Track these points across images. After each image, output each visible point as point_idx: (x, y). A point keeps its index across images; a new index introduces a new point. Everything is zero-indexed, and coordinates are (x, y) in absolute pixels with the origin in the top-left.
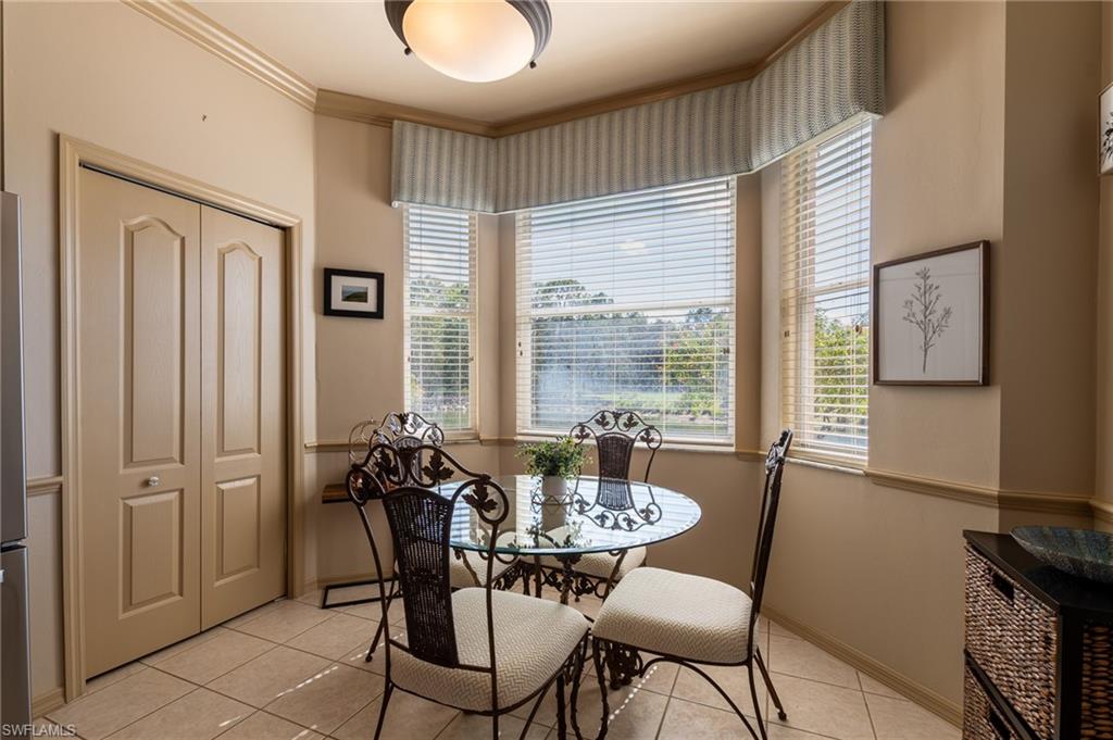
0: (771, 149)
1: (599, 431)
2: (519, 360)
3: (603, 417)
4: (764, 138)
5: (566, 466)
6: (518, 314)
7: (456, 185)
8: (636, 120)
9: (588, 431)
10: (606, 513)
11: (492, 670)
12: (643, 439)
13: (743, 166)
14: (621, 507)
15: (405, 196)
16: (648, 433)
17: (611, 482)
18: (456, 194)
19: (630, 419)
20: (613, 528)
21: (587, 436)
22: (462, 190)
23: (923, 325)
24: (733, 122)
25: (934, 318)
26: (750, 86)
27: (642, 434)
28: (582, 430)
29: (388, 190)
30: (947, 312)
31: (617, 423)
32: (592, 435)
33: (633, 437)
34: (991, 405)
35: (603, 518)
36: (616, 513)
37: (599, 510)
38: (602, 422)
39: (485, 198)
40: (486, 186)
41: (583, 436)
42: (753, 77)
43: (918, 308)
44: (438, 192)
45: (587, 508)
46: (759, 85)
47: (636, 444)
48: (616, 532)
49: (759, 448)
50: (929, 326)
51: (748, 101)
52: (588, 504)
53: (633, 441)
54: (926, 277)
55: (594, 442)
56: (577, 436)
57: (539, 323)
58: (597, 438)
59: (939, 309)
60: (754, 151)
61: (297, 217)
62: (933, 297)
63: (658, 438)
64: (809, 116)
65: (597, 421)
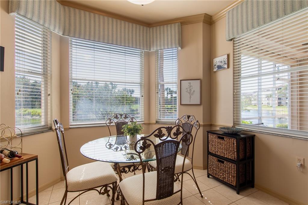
1: (116, 120)
3: (117, 116)
9: (112, 121)
10: (118, 147)
12: (130, 121)
14: (124, 144)
16: (132, 120)
17: (121, 136)
19: (126, 116)
20: (120, 150)
21: (112, 122)
23: (190, 93)
25: (192, 92)
26: (150, 29)
27: (130, 120)
28: (110, 121)
30: (194, 91)
31: (121, 117)
32: (114, 122)
33: (127, 121)
34: (201, 108)
35: (117, 149)
36: (121, 146)
37: (116, 146)
43: (189, 90)
45: (112, 146)
46: (153, 30)
47: (128, 123)
48: (122, 152)
49: (150, 121)
50: (191, 93)
52: (112, 145)
53: (127, 122)
54: (190, 84)
55: (114, 124)
56: (109, 123)
58: (115, 123)
59: (192, 90)
62: (191, 88)
63: (135, 121)
65: (115, 117)
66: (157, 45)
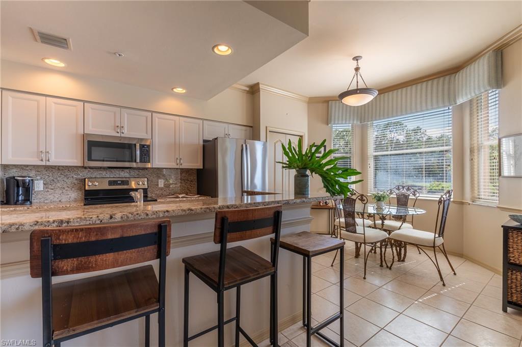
0: (462, 98)
1: (397, 192)
2: (369, 169)
3: (399, 187)
4: (460, 94)
5: (383, 199)
6: (368, 154)
7: (348, 117)
8: (411, 91)
11: (364, 234)
12: (412, 195)
13: (453, 103)
15: (333, 123)
16: (414, 193)
18: (348, 119)
19: (408, 188)
22: (350, 118)
23: (514, 157)
24: (449, 88)
26: (455, 75)
28: (391, 192)
29: (327, 121)
30: (521, 154)
31: (403, 189)
32: (394, 193)
38: (398, 189)
39: (357, 120)
40: (357, 116)
41: (391, 193)
42: (457, 72)
43: (514, 152)
44: (342, 120)
46: (459, 76)
49: (463, 199)
50: (516, 158)
51: (455, 81)
53: (409, 195)
57: (376, 158)
58: (396, 195)
60: (457, 97)
61: (303, 133)
62: (517, 149)
64: (474, 89)
65: (396, 189)
66: (466, 94)
